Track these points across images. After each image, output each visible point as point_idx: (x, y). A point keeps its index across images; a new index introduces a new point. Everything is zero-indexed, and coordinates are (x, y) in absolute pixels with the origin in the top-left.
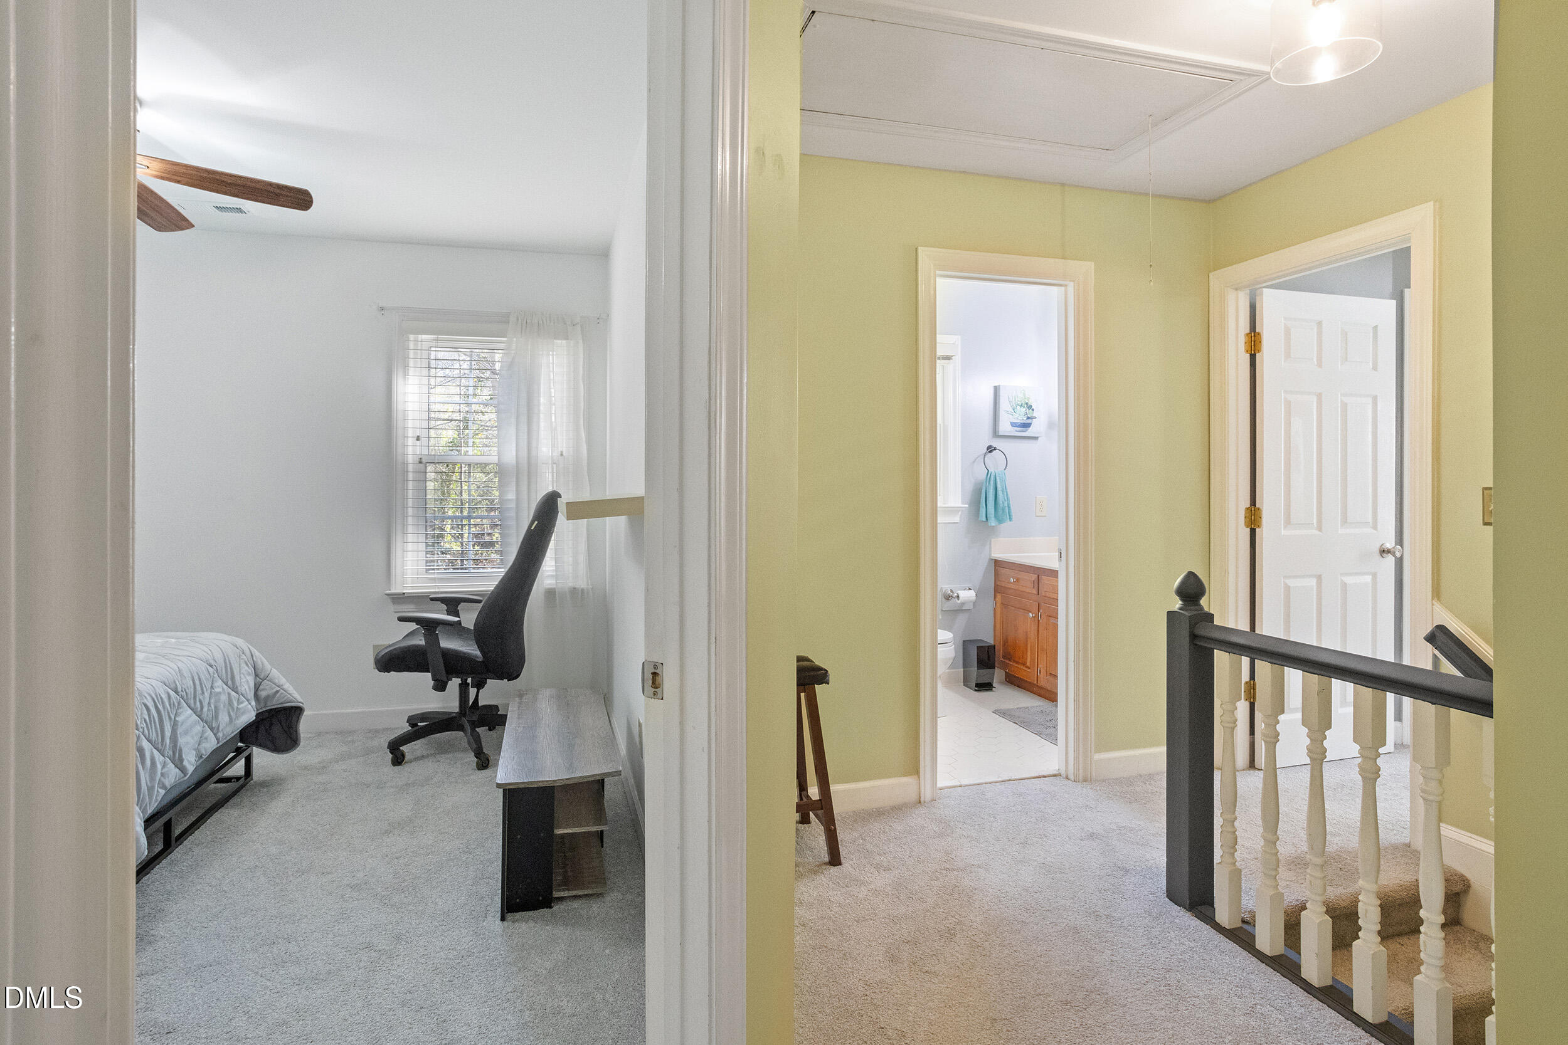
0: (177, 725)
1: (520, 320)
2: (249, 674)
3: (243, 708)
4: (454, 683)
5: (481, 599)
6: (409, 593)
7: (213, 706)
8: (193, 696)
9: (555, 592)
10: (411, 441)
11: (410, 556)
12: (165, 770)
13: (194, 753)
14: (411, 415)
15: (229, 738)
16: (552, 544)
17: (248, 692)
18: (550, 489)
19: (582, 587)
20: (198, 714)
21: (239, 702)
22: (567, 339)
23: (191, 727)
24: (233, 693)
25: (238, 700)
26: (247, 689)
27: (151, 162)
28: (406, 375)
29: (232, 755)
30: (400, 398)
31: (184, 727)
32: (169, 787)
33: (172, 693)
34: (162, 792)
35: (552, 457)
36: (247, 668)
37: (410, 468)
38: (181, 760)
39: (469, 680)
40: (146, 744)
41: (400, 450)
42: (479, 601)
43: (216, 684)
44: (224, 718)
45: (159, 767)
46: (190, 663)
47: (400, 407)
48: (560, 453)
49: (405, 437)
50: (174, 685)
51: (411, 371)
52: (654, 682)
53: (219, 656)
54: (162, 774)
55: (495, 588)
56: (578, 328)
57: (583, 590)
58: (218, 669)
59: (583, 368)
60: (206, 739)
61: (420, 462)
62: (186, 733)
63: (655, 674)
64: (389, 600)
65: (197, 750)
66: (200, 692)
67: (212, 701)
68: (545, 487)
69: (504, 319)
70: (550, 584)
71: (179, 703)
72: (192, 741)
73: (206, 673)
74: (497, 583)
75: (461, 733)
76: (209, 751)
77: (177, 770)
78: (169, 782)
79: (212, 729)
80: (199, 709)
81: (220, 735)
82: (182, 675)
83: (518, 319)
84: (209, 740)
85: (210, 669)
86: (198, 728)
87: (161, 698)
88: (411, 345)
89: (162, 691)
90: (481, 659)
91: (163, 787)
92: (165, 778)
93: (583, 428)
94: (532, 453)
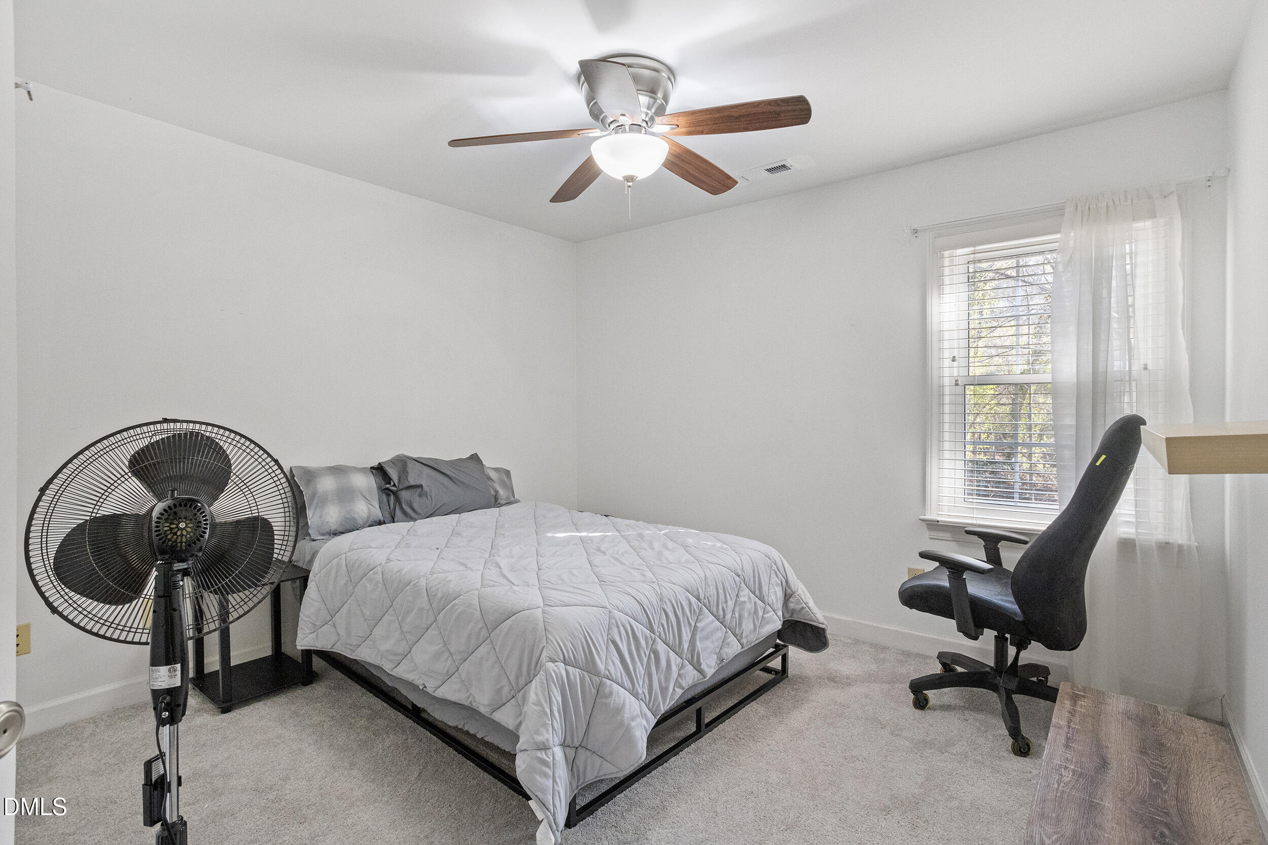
0: (697, 630)
1: (1079, 208)
2: (777, 585)
3: (767, 618)
4: (989, 635)
5: (1029, 540)
6: (942, 522)
7: (737, 615)
8: (715, 604)
9: (1135, 545)
10: (947, 363)
11: (946, 483)
12: (682, 672)
13: (715, 657)
14: (947, 335)
15: (753, 644)
16: (1130, 485)
17: (775, 603)
18: (1128, 412)
19: (1180, 542)
20: (721, 620)
21: (765, 612)
22: (1154, 216)
23: (713, 633)
24: (759, 603)
25: (765, 609)
26: (774, 600)
27: (677, 118)
28: (941, 293)
29: (772, 650)
30: (935, 319)
31: (704, 633)
32: (686, 688)
33: (693, 600)
34: (679, 692)
35: (1130, 371)
36: (776, 579)
37: (947, 390)
38: (700, 664)
39: (1007, 636)
40: (661, 647)
41: (935, 373)
42: (1025, 543)
43: (741, 594)
44: (747, 626)
45: (674, 669)
46: (717, 572)
47: (935, 328)
48: (1142, 366)
49: (941, 359)
50: (697, 593)
51: (947, 289)
53: (748, 567)
54: (679, 675)
55: (1048, 528)
56: (1174, 199)
57: (1180, 547)
58: (746, 578)
60: (728, 644)
61: (957, 385)
62: (707, 638)
64: (926, 528)
65: (719, 654)
66: (724, 600)
67: (737, 609)
68: (1119, 410)
69: (1059, 211)
70: (1126, 533)
71: (701, 610)
72: (712, 646)
73: (733, 583)
74: (1050, 523)
75: (995, 695)
76: (731, 656)
77: (695, 672)
78: (687, 682)
79: (735, 635)
80: (722, 616)
81: (744, 641)
82: (707, 584)
83: (1077, 207)
84: (730, 645)
85: (737, 579)
86: (720, 634)
87: (681, 605)
88: (946, 262)
89: (683, 597)
90: (1020, 617)
91: (681, 687)
92: (682, 679)
93: (1181, 332)
94: (1101, 369)
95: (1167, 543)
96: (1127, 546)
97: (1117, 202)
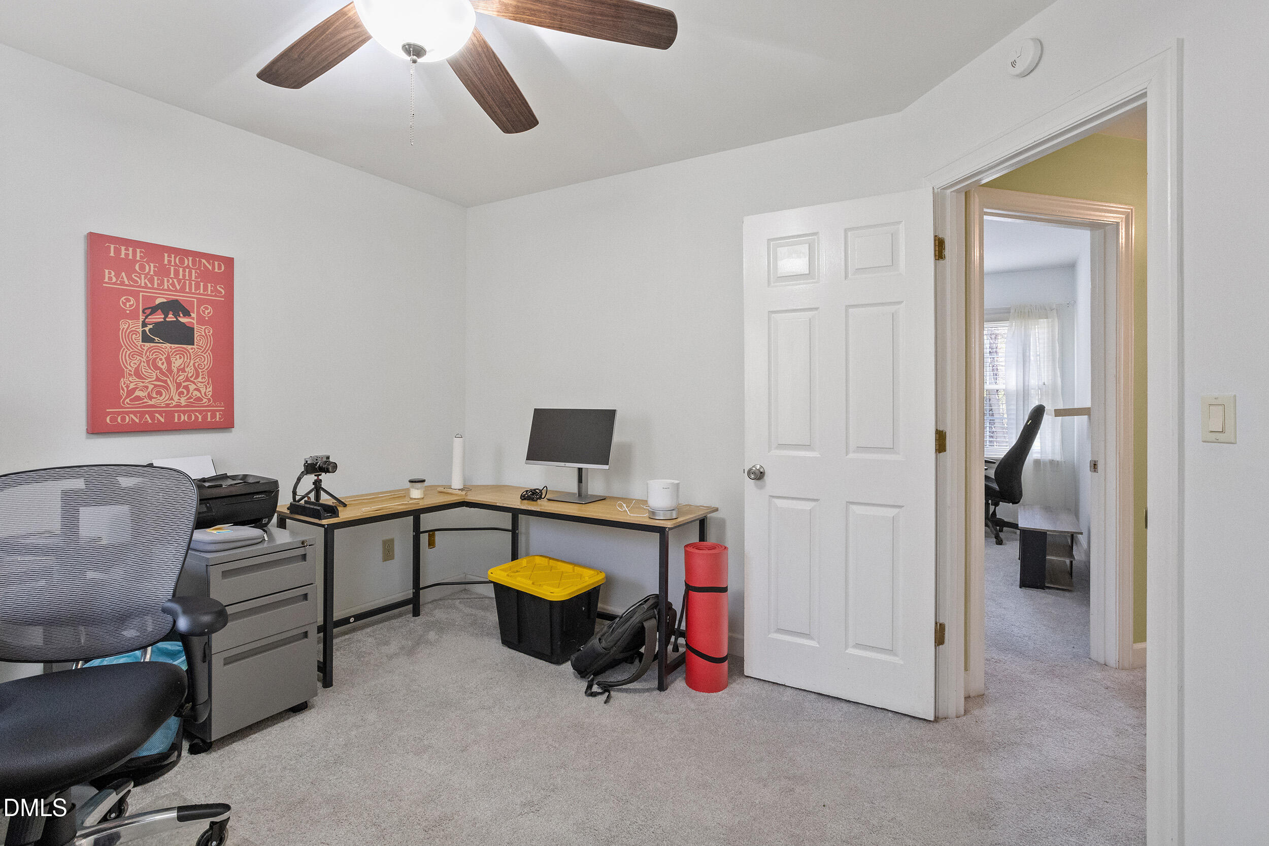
1: (1017, 312)
5: (999, 461)
9: (1040, 461)
16: (1038, 436)
18: (1037, 403)
19: (1058, 459)
22: (1047, 318)
35: (1038, 385)
39: (990, 502)
42: (994, 463)
48: (1043, 383)
52: (1094, 467)
55: (1004, 456)
56: (1055, 311)
57: (1058, 461)
59: (1058, 334)
63: (1095, 464)
68: (1034, 403)
69: (1008, 312)
70: (1037, 457)
74: (1005, 454)
83: (1016, 310)
90: (998, 490)
93: (1058, 369)
94: (1026, 384)
95: (1053, 460)
96: (1037, 462)
97: (1032, 310)
